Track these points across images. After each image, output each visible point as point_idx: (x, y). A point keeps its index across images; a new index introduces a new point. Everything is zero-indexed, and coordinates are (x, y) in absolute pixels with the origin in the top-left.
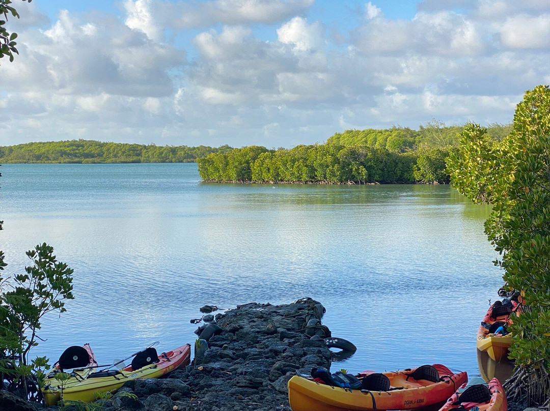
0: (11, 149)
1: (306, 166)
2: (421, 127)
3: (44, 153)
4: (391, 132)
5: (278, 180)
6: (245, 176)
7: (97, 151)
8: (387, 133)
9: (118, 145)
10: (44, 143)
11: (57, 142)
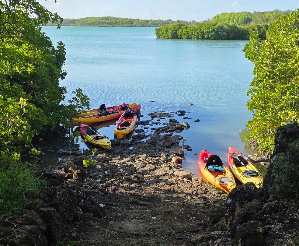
0: (78, 20)
1: (201, 32)
2: (255, 12)
3: (92, 22)
4: (241, 14)
5: (189, 38)
6: (175, 36)
7: (115, 22)
8: (240, 14)
9: (123, 19)
10: (92, 18)
11: (98, 17)
